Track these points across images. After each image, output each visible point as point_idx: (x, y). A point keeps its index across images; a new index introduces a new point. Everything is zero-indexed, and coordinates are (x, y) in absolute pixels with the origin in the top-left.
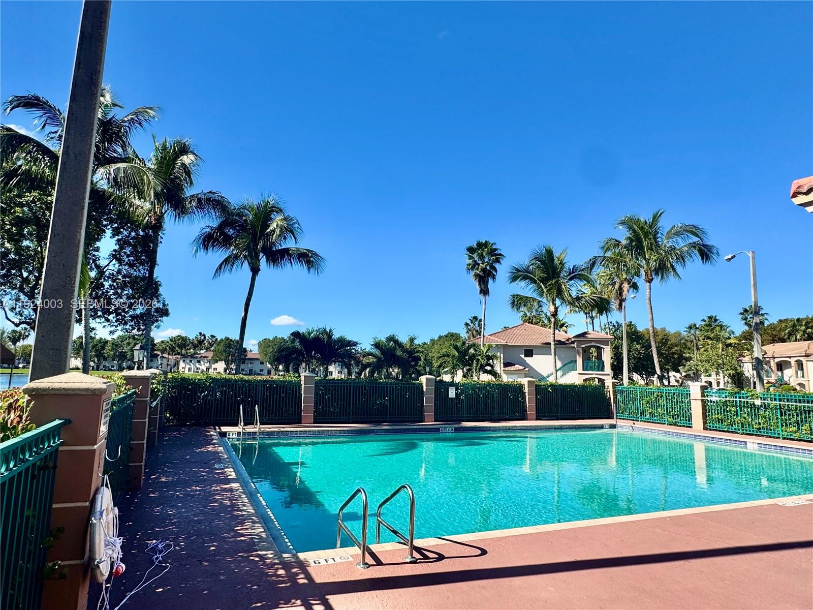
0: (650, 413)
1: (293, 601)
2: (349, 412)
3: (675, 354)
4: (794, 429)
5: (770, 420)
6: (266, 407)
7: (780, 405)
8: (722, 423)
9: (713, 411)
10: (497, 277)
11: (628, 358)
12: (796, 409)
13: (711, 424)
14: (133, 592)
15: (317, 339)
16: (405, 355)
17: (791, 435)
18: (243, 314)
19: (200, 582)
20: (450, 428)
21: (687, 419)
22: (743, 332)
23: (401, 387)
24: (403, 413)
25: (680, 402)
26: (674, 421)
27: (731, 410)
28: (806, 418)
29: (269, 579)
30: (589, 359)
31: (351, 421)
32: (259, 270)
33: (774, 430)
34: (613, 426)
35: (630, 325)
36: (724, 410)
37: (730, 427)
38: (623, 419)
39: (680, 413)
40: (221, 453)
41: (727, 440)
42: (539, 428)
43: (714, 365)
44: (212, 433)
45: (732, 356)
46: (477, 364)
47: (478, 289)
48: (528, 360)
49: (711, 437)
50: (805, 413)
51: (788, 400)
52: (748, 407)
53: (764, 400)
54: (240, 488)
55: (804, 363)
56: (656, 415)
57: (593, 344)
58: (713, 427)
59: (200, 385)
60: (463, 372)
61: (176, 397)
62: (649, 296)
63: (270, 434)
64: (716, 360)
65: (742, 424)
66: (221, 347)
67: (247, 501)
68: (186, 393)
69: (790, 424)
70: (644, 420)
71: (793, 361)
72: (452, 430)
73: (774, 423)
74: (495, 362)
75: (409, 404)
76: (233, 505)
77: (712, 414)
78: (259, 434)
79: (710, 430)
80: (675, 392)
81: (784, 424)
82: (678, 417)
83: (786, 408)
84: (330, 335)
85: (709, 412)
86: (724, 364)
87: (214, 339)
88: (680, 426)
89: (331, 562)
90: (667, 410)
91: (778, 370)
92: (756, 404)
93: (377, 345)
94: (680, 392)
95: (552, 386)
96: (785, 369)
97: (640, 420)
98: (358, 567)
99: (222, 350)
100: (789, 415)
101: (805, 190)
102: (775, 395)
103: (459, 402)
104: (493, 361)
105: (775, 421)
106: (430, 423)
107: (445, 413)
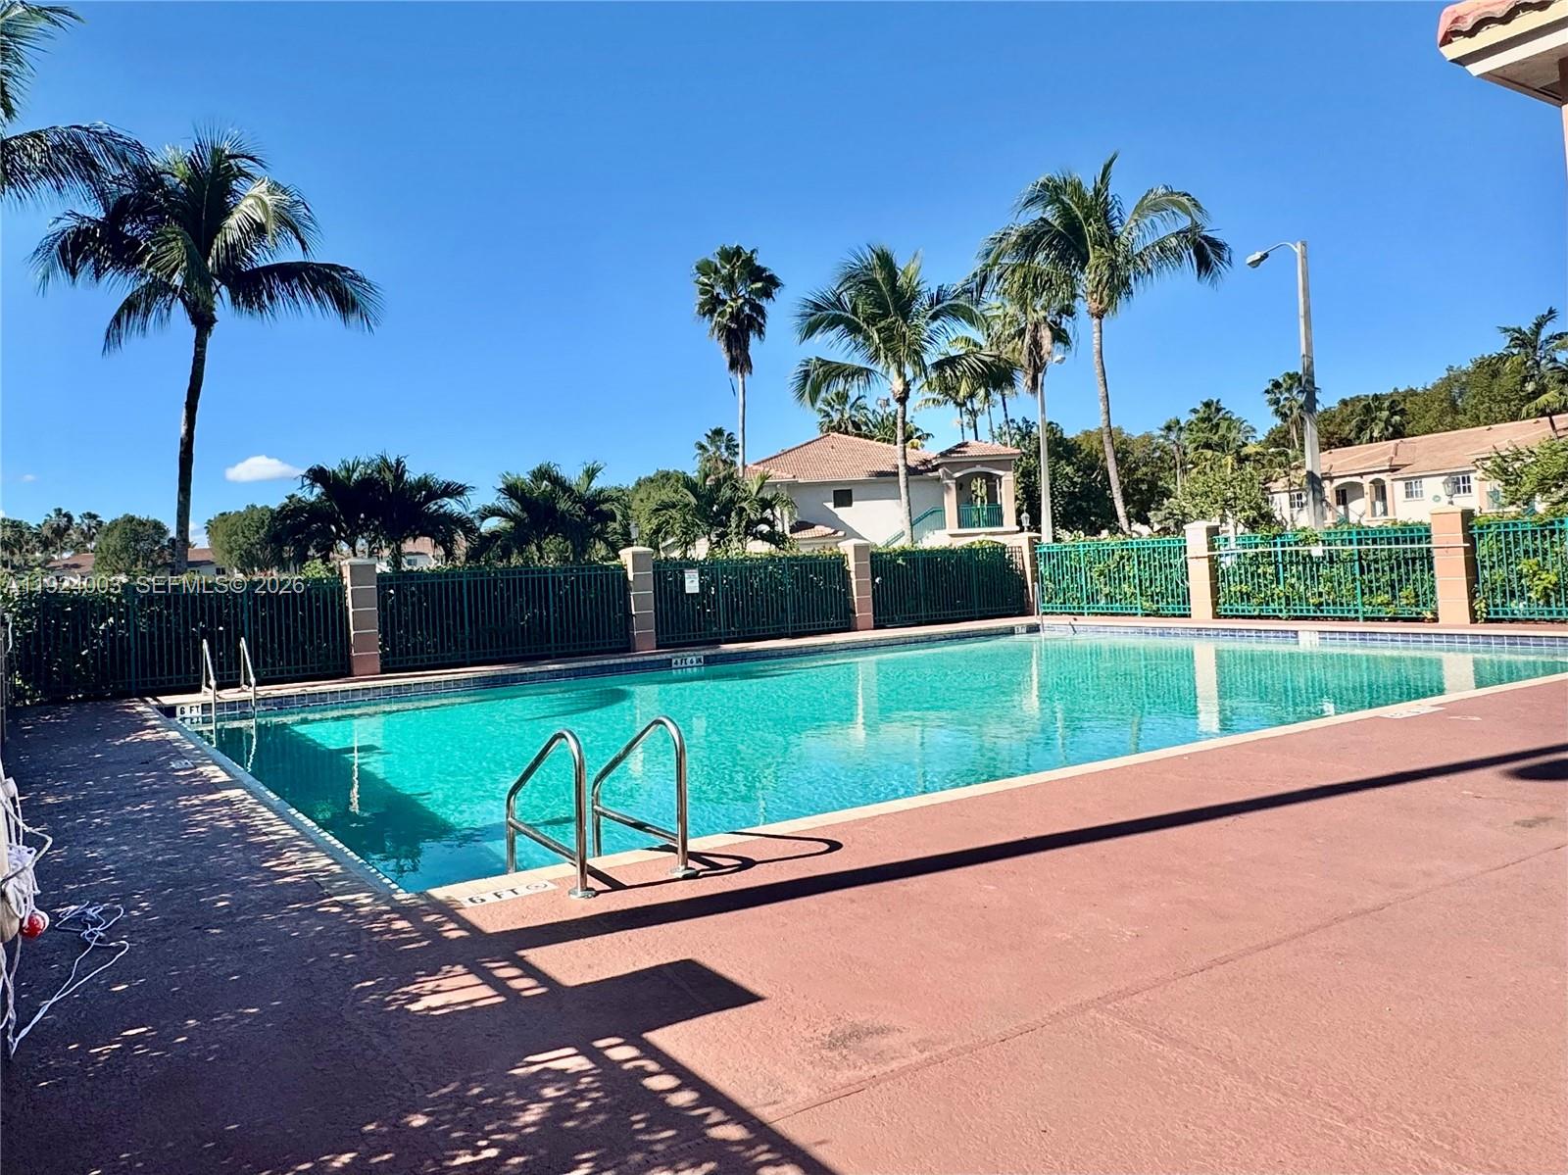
0: (1106, 596)
1: (446, 968)
2: (463, 641)
3: (1143, 481)
4: (1387, 597)
5: (1340, 584)
6: (265, 643)
7: (1359, 551)
8: (1248, 599)
9: (1231, 578)
10: (767, 330)
11: (1052, 495)
12: (1390, 557)
13: (1227, 606)
14: (55, 999)
15: (367, 483)
16: (579, 510)
17: (1379, 611)
18: (183, 430)
19: (213, 963)
20: (693, 656)
21: (1181, 599)
22: (1272, 432)
23: (578, 578)
24: (587, 634)
25: (1166, 566)
26: (1155, 607)
27: (1265, 573)
28: (1407, 573)
29: (376, 938)
30: (970, 502)
31: (468, 662)
32: (213, 320)
33: (1348, 605)
34: (1033, 629)
35: (1051, 428)
36: (1252, 575)
37: (1264, 607)
38: (1052, 613)
39: (1167, 588)
40: (178, 740)
41: (1260, 631)
42: (882, 643)
43: (1217, 502)
44: (139, 709)
45: (1251, 480)
46: (740, 521)
47: (726, 358)
48: (842, 513)
49: (1230, 630)
50: (1407, 564)
51: (1374, 542)
52: (1298, 563)
53: (1329, 545)
54: (249, 797)
55: (1388, 484)
56: (1118, 597)
57: (979, 468)
58: (1231, 610)
59: (92, 603)
60: (709, 540)
61: (36, 635)
62: (1098, 347)
63: (282, 704)
64: (1221, 493)
65: (1287, 598)
66: (115, 541)
67: (274, 816)
68: (58, 625)
69: (1378, 588)
70: (1095, 611)
71: (1366, 481)
72: (700, 660)
73: (1349, 591)
74: (778, 514)
75: (597, 614)
76: (242, 828)
77: (1229, 585)
78: (257, 704)
79: (1225, 617)
80: (1156, 545)
81: (1367, 591)
82: (1163, 598)
83: (1371, 557)
84: (398, 471)
85: (1223, 581)
86: (1236, 498)
87: (93, 523)
88: (1166, 616)
89: (507, 896)
90: (1140, 585)
91: (1338, 504)
92: (1314, 554)
93: (512, 490)
94: (1167, 545)
95: (904, 553)
96: (1352, 501)
97: (1086, 611)
98: (573, 897)
99: (118, 547)
100: (1377, 570)
101: (1467, 26)
102: (1350, 533)
103: (709, 602)
104: (773, 514)
105: (1350, 586)
106: (647, 652)
107: (678, 629)
